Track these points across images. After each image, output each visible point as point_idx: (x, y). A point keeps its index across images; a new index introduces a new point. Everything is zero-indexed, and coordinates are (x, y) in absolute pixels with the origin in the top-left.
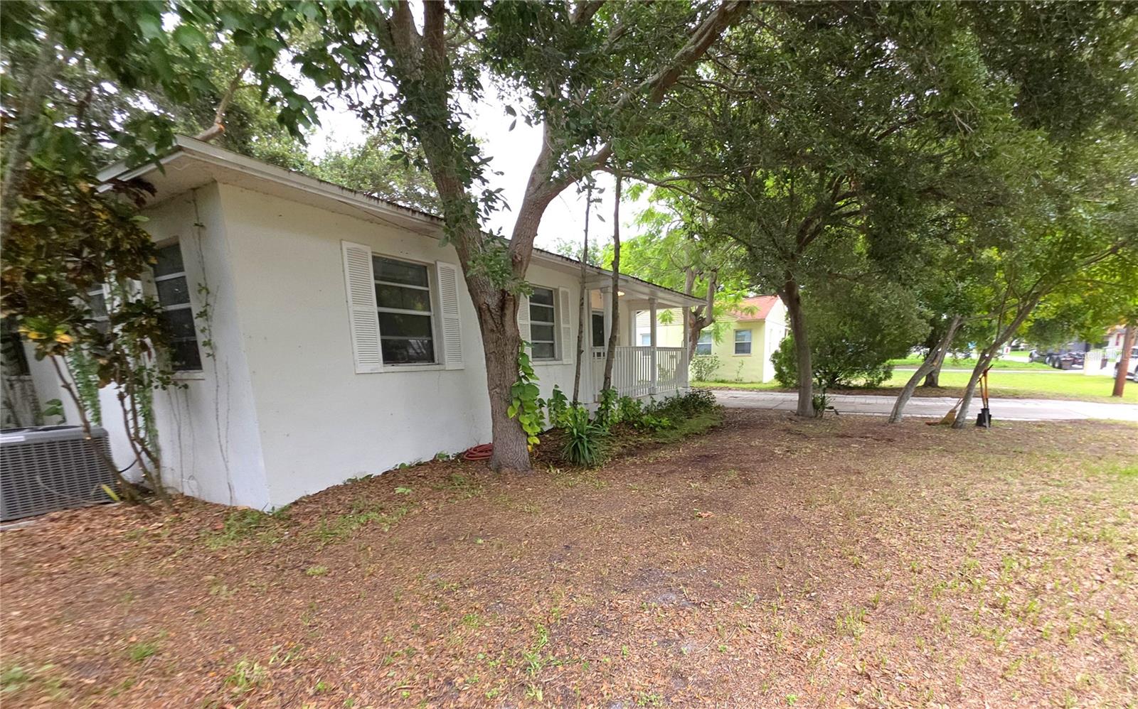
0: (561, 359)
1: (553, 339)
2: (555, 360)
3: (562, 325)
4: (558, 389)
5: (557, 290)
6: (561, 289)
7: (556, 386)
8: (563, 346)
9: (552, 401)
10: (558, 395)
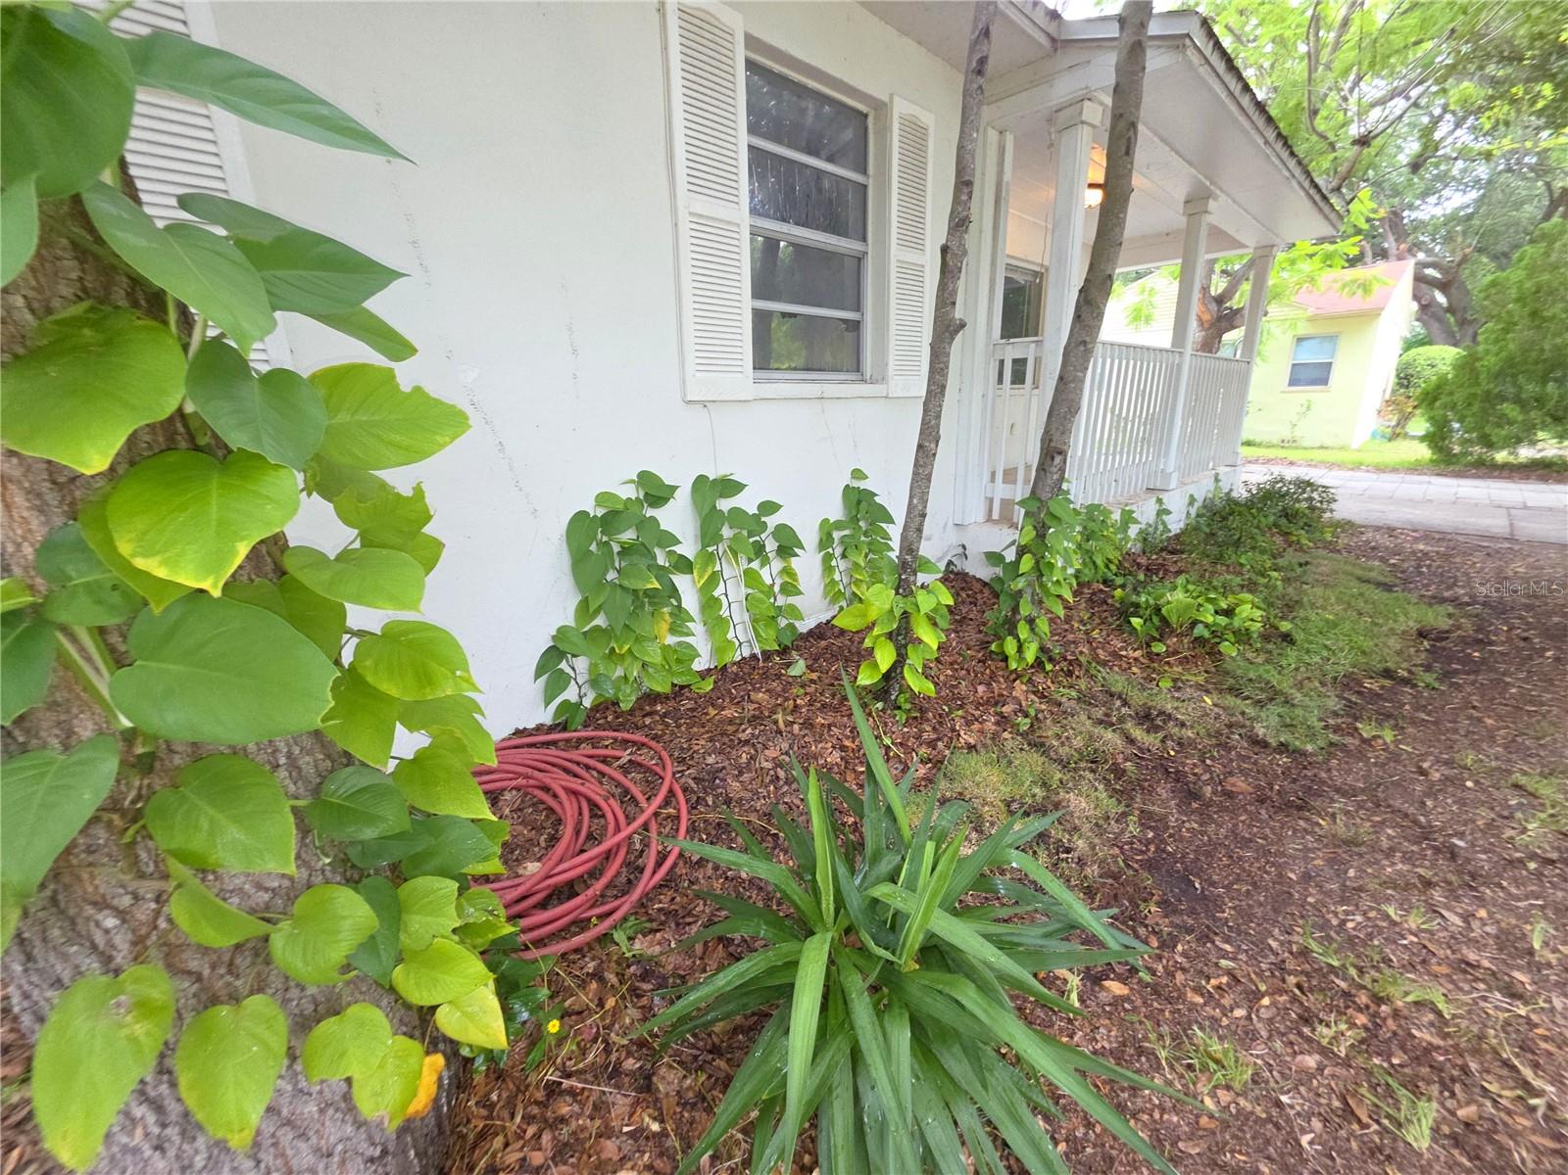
0: (883, 379)
1: (858, 306)
2: (864, 381)
3: (896, 253)
4: (862, 485)
5: (882, 107)
6: (900, 108)
7: (858, 474)
8: (893, 329)
9: (838, 525)
10: (860, 503)
